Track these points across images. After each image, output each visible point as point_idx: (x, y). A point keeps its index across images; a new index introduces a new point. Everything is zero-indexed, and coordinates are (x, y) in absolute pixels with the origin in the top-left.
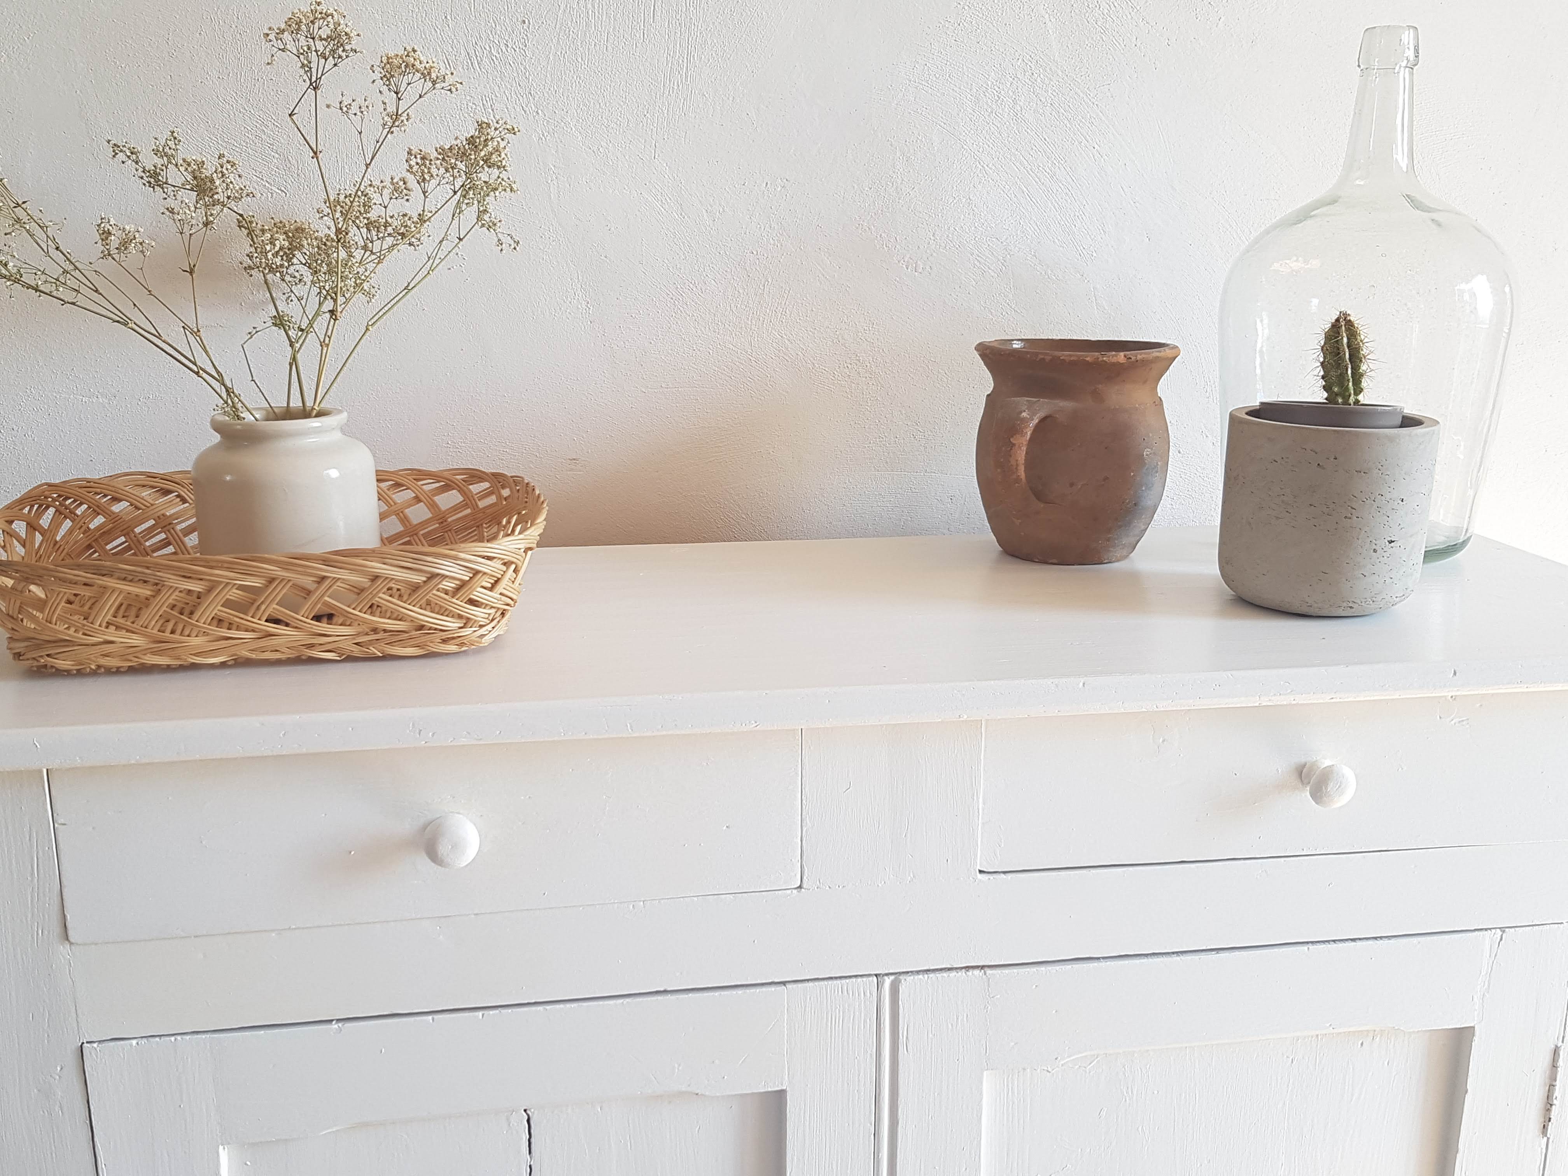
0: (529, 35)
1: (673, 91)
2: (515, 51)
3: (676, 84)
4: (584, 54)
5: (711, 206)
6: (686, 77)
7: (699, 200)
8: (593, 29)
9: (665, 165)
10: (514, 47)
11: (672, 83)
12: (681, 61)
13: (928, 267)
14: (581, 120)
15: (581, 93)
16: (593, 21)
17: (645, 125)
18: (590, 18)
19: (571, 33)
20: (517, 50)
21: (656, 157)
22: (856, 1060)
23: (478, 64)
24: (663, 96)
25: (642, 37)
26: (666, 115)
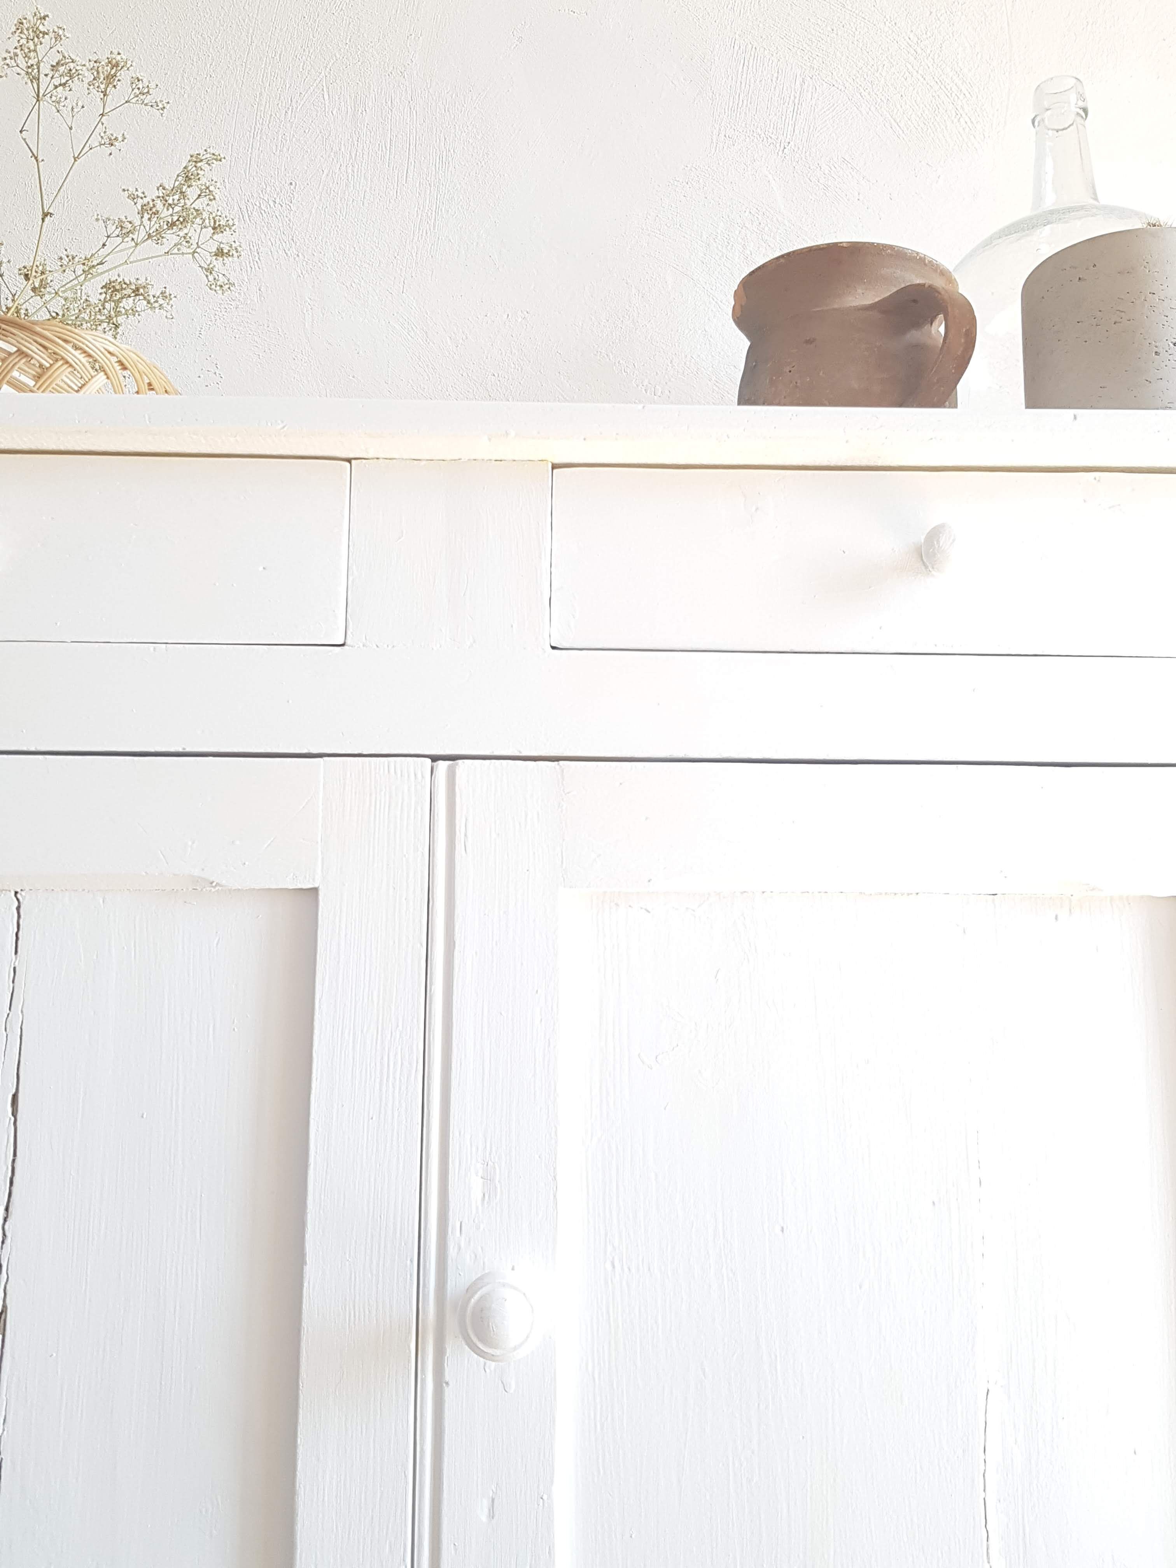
0: (294, 193)
1: (422, 238)
2: (282, 206)
3: (424, 231)
4: (342, 209)
5: (456, 334)
6: (434, 227)
7: (443, 328)
8: (352, 188)
9: (412, 298)
10: (281, 203)
11: (421, 231)
12: (429, 214)
13: (667, 392)
14: (337, 262)
15: (338, 239)
16: (352, 182)
17: (395, 265)
18: (350, 180)
19: (332, 192)
20: (284, 205)
21: (404, 291)
22: (404, 859)
23: (249, 217)
24: (413, 241)
25: (395, 194)
26: (414, 257)
